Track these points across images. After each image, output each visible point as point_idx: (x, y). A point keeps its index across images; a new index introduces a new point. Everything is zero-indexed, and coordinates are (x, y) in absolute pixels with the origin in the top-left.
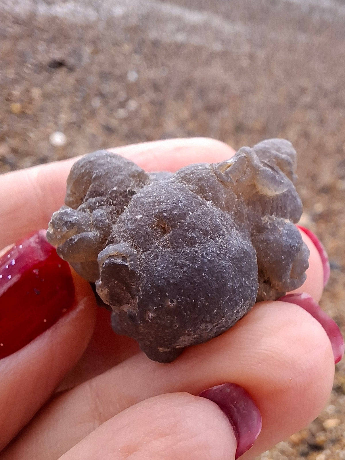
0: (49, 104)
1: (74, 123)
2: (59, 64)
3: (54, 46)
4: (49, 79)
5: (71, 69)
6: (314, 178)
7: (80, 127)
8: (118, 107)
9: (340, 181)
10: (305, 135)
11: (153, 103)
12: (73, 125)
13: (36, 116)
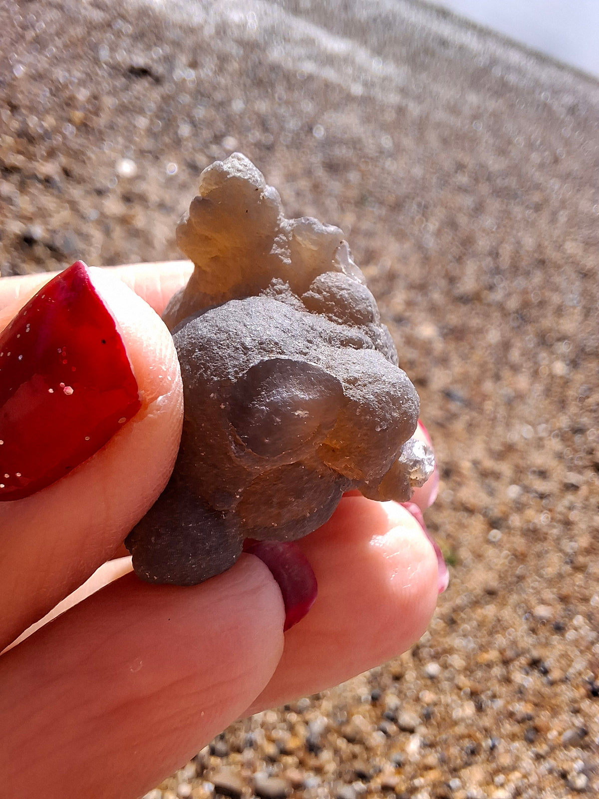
0: (121, 121)
1: (150, 152)
2: (143, 72)
3: (140, 46)
4: (127, 88)
5: (158, 80)
6: (452, 280)
7: (157, 158)
8: (211, 142)
9: (486, 292)
10: (452, 224)
11: (258, 145)
12: (149, 154)
13: (101, 132)
